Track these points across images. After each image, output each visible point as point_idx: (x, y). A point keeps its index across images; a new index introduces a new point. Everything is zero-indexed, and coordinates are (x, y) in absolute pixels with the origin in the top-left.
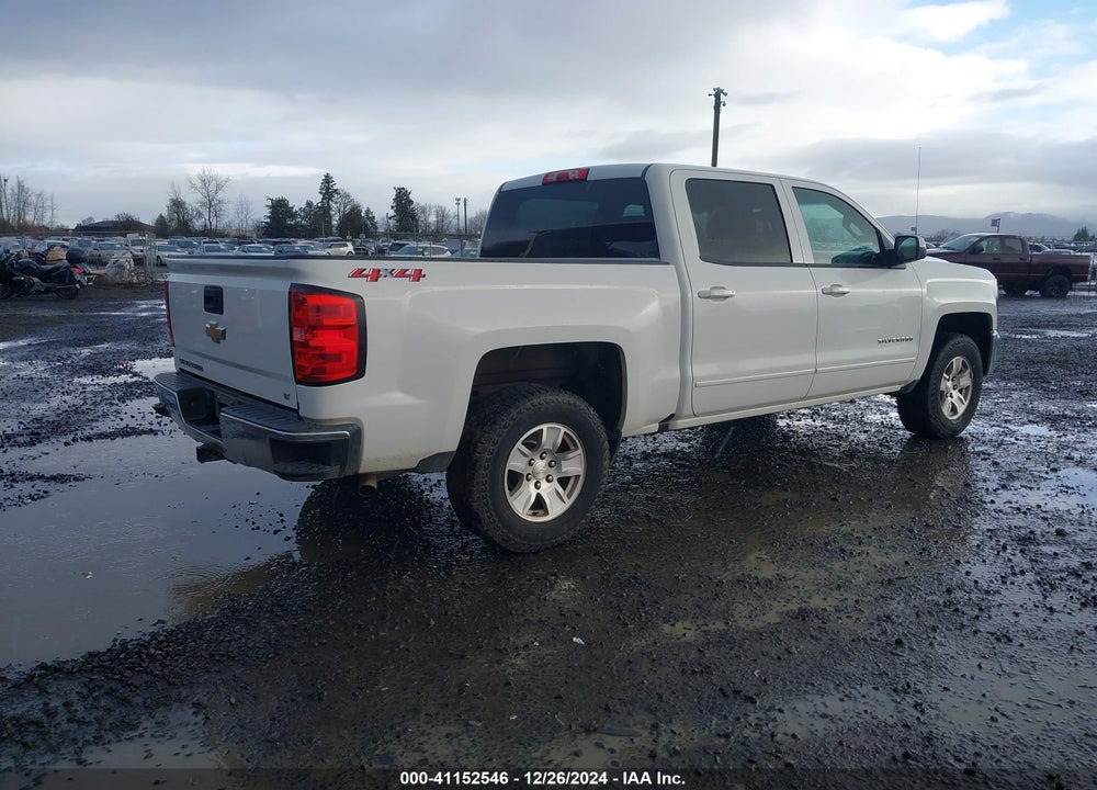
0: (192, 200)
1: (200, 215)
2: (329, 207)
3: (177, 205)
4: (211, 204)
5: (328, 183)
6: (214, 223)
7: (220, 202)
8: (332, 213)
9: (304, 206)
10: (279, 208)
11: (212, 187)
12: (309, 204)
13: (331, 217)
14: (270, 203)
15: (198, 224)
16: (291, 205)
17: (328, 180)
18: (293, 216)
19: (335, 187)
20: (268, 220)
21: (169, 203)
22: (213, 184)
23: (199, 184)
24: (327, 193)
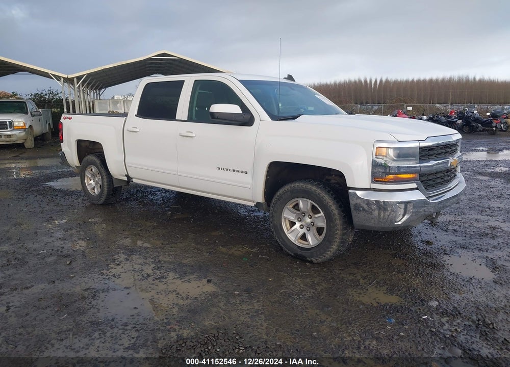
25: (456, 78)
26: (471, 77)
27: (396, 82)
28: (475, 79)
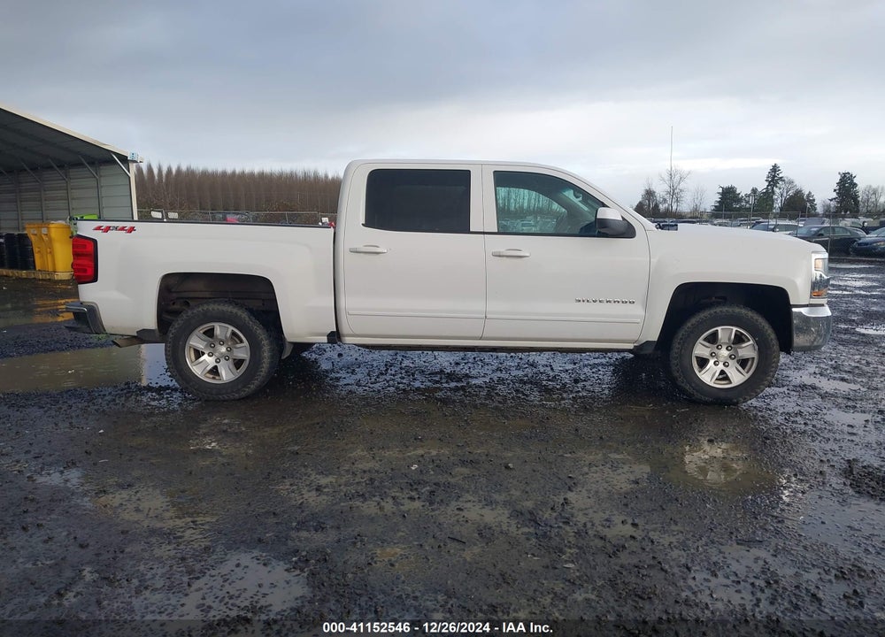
0: (661, 190)
1: (665, 200)
2: (773, 192)
3: (649, 194)
4: (674, 193)
5: (775, 172)
6: (674, 208)
7: (681, 191)
8: (775, 197)
9: (749, 192)
10: (728, 195)
11: (676, 179)
12: (754, 191)
13: (773, 201)
14: (721, 190)
15: (662, 207)
16: (738, 192)
17: (775, 169)
18: (740, 200)
19: (781, 175)
20: (717, 204)
21: (643, 193)
22: (677, 177)
23: (667, 177)
24: (773, 180)
25: (300, 174)
26: (321, 173)
27: (205, 175)
28: (326, 177)
